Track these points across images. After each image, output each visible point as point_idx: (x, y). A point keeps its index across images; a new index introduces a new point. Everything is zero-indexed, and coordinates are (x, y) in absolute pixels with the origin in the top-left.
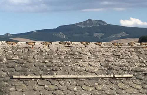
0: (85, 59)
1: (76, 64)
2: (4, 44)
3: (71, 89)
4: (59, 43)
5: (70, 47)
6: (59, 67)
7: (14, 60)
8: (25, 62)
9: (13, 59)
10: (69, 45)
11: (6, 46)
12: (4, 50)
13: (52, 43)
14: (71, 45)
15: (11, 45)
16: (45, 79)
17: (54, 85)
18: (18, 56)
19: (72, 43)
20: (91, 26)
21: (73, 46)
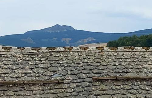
0: (149, 62)
1: (142, 66)
2: (78, 49)
3: (143, 89)
4: (124, 48)
5: (133, 51)
6: (128, 69)
7: (89, 64)
8: (99, 65)
9: (88, 62)
10: (133, 50)
11: (80, 51)
12: (79, 55)
13: (117, 48)
14: (134, 50)
15: (84, 50)
16: (119, 80)
17: (128, 85)
18: (91, 60)
19: (135, 48)
20: (58, 32)
21: (136, 50)
